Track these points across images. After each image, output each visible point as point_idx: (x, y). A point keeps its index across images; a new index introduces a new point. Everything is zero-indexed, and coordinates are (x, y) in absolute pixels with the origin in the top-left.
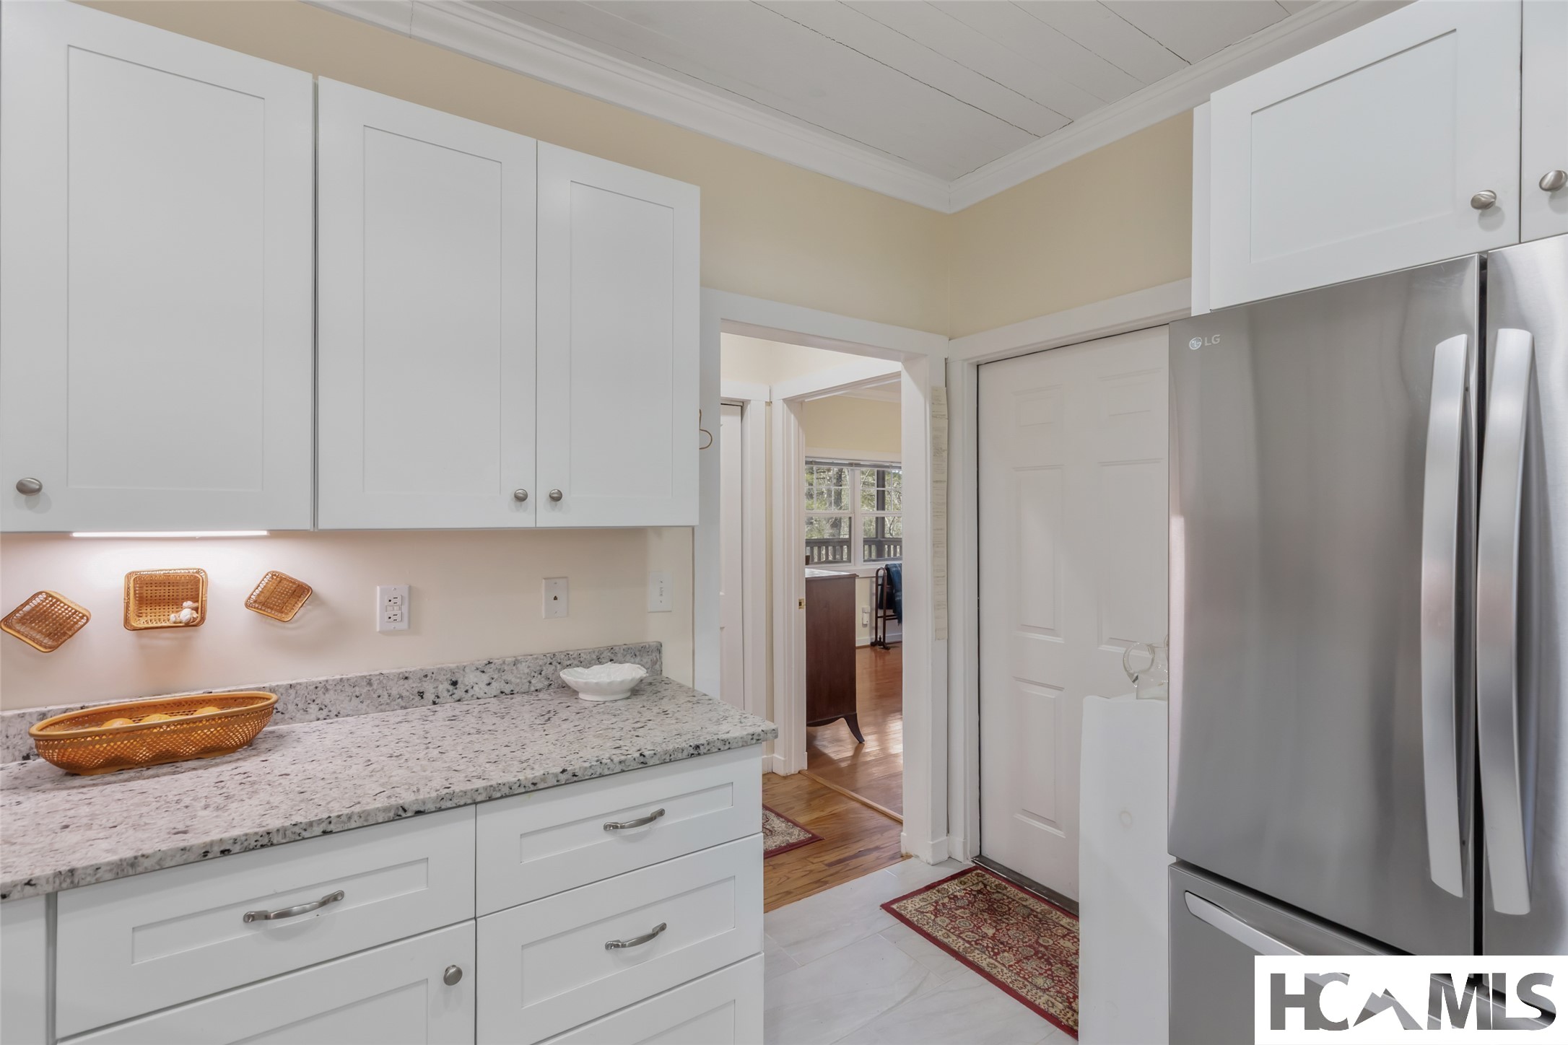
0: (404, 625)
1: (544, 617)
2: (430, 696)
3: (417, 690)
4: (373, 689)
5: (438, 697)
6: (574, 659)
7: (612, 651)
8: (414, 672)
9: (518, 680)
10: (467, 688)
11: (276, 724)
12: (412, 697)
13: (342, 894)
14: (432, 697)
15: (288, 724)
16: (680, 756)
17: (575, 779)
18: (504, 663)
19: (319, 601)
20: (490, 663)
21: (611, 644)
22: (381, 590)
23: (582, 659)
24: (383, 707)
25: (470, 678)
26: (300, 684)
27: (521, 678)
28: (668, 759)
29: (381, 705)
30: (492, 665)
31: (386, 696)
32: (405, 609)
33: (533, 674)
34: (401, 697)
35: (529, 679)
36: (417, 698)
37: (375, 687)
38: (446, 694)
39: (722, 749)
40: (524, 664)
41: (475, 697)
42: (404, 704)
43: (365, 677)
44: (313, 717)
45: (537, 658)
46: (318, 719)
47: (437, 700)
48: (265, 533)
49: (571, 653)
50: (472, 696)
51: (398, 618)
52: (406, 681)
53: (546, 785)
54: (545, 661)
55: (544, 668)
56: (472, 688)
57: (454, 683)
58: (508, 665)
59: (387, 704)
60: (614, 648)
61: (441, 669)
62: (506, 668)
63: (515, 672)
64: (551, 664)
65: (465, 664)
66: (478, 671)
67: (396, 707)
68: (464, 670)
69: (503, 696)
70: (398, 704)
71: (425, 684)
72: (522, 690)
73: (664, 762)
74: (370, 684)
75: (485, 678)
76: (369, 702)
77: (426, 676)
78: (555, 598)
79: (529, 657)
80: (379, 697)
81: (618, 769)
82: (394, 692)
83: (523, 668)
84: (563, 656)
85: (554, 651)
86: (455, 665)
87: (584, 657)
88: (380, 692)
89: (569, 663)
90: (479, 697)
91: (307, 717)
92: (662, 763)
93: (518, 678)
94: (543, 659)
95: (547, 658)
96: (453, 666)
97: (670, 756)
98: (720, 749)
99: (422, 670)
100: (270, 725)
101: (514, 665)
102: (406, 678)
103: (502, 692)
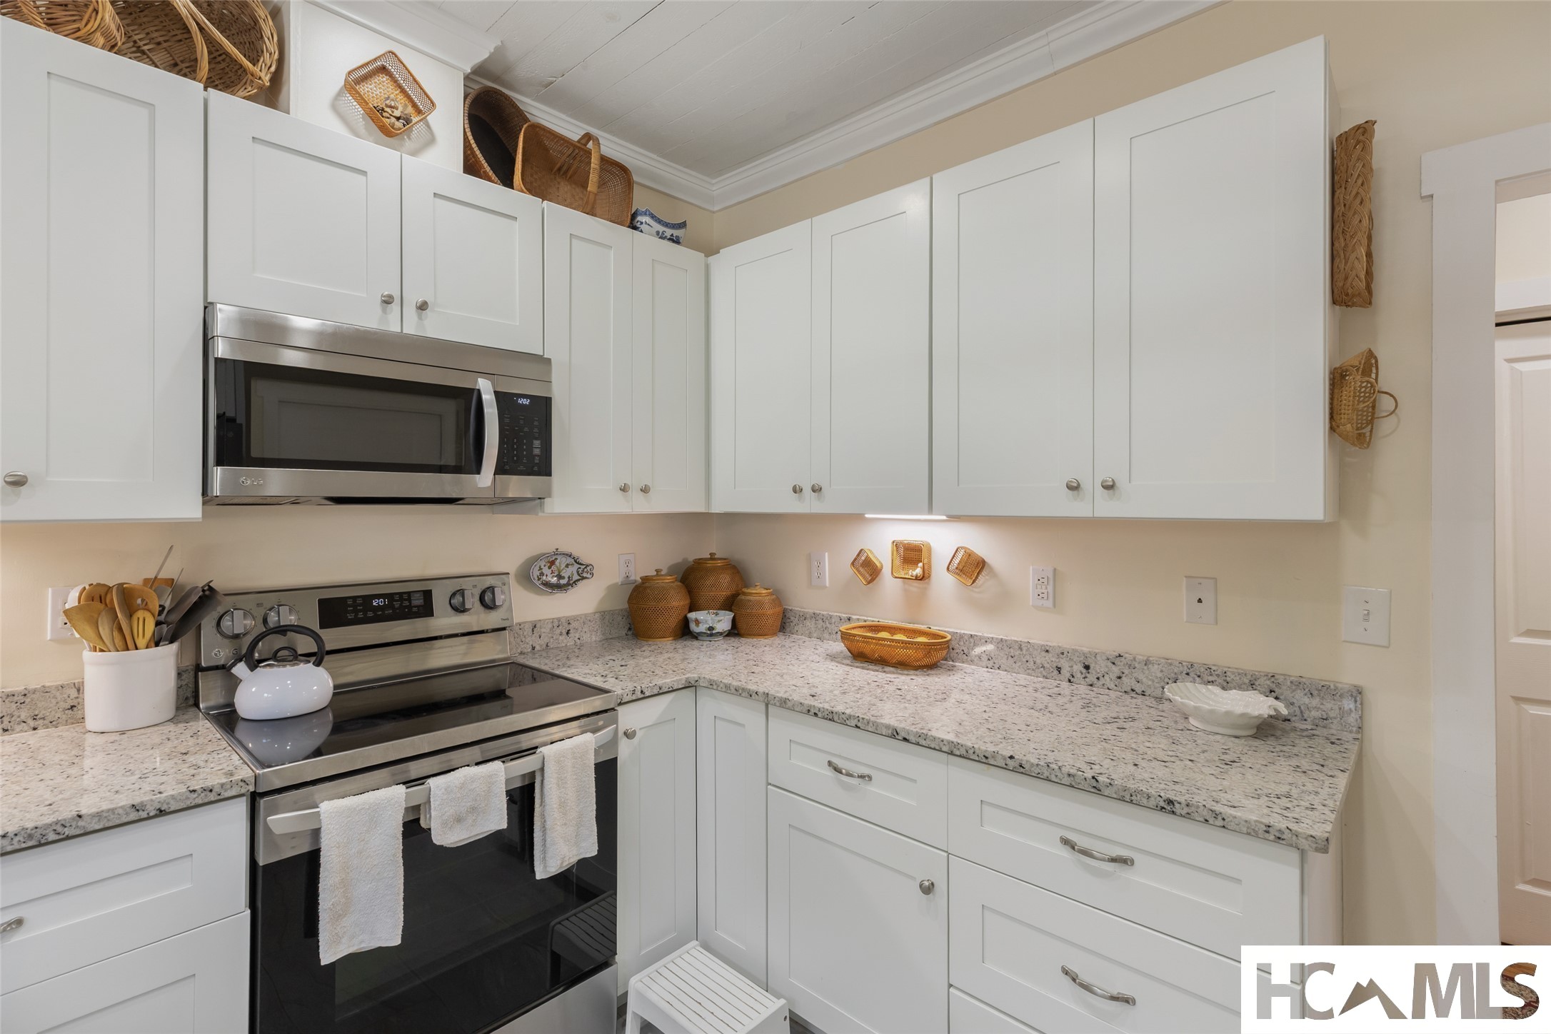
0: (1049, 603)
1: (1185, 620)
2: (1066, 673)
3: (1055, 665)
4: (1023, 654)
5: (1073, 677)
6: (1218, 675)
7: (1273, 679)
8: (1054, 647)
9: (1150, 683)
10: (1099, 675)
11: (963, 662)
12: (1052, 670)
13: (870, 778)
14: (1068, 675)
15: (970, 664)
16: (1145, 801)
17: (1022, 770)
18: (1134, 659)
19: (993, 574)
20: (1120, 656)
21: (1271, 670)
22: (1033, 569)
23: (1228, 679)
24: (1030, 671)
25: (1099, 667)
26: (977, 636)
27: (1153, 681)
28: (1129, 798)
29: (1029, 669)
30: (1122, 659)
31: (1032, 663)
32: (1050, 588)
33: (1167, 680)
34: (1043, 667)
35: (1162, 684)
36: (1056, 672)
37: (1024, 652)
38: (1079, 675)
39: (1211, 822)
40: (1156, 666)
41: (1106, 687)
42: (1045, 674)
43: (1017, 642)
44: (984, 664)
45: (1171, 664)
46: (987, 667)
47: (1072, 680)
48: (944, 518)
49: (1214, 668)
50: (1103, 685)
51: (1045, 596)
52: (1047, 653)
53: (995, 763)
54: (1181, 669)
55: (1180, 677)
56: (1103, 676)
57: (1087, 667)
58: (1139, 663)
59: (1033, 670)
60: (1277, 677)
61: (1075, 651)
62: (1136, 665)
63: (1147, 672)
64: (1188, 674)
65: (1097, 651)
66: (1109, 661)
67: (1039, 675)
68: (1095, 657)
69: (1133, 694)
70: (1041, 673)
71: (1062, 661)
72: (1154, 694)
73: (1122, 799)
74: (1021, 649)
75: (1116, 671)
76: (1020, 664)
77: (1063, 653)
78: (1200, 601)
79: (1163, 661)
80: (1027, 661)
81: (1067, 780)
82: (1038, 661)
83: (1155, 669)
84: (1203, 670)
85: (1194, 661)
86: (1088, 650)
87: (1232, 677)
88: (1028, 657)
89: (1211, 679)
90: (1110, 688)
91: (981, 663)
92: (1119, 799)
93: (1150, 680)
94: (1179, 667)
95: (1183, 666)
96: (1085, 650)
97: (1131, 796)
98: (1206, 820)
99: (1060, 647)
100: (960, 662)
101: (1146, 665)
102: (1047, 651)
103: (1133, 690)
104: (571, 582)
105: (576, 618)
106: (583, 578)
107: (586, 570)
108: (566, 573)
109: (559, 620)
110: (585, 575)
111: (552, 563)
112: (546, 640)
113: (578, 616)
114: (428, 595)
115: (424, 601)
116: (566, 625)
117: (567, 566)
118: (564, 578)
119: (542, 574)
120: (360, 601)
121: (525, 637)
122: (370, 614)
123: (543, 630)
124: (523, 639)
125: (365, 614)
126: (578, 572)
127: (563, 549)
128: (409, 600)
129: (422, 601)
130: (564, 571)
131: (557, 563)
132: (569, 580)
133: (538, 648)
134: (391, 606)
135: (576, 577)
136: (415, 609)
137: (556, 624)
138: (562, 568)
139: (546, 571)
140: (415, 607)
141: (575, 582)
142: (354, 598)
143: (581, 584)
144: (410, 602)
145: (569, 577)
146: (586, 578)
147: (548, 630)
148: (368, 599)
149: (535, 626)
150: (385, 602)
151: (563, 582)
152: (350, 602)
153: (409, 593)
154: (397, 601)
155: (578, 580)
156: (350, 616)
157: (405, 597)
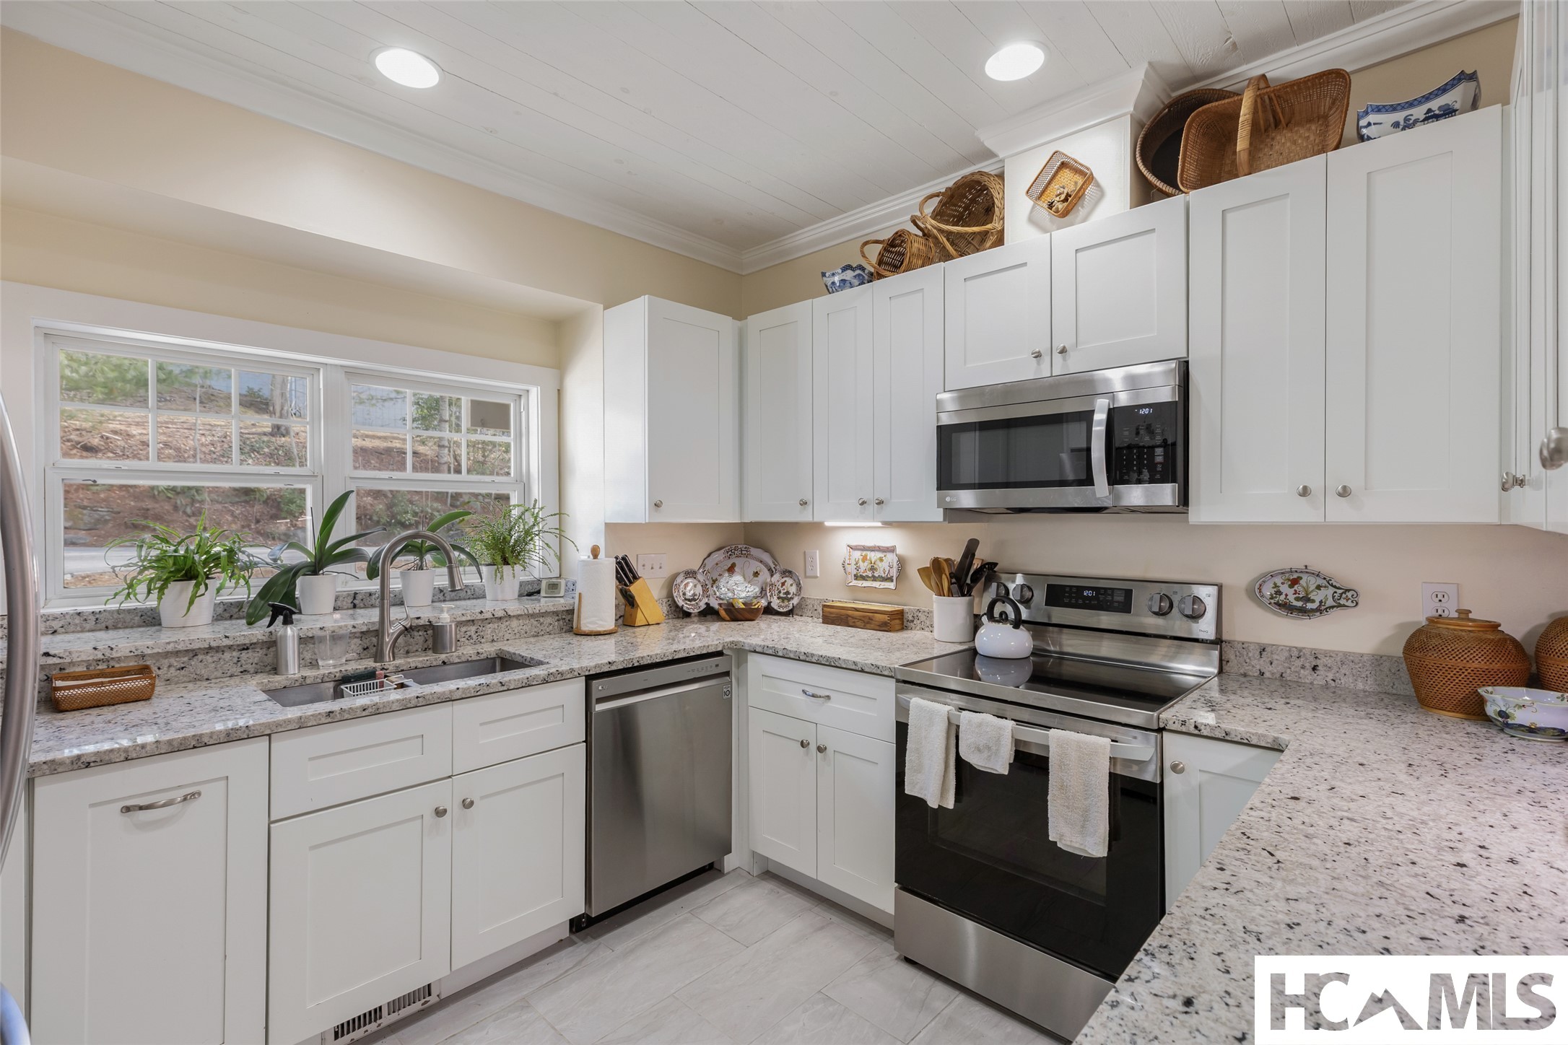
104: (1323, 608)
105: (1328, 654)
106: (1340, 606)
107: (1344, 596)
108: (1318, 596)
109: (1300, 650)
110: (1342, 602)
111: (1294, 582)
112: (1280, 669)
113: (1333, 651)
114: (1128, 593)
115: (1125, 598)
116: (1312, 659)
117: (1319, 587)
118: (1313, 601)
119: (1279, 593)
120: (1074, 590)
121: (1249, 658)
122: (1080, 601)
123: (1275, 657)
124: (1248, 661)
125: (1077, 601)
126: (1333, 597)
127: (1314, 567)
128: (1112, 595)
129: (1123, 598)
130: (1315, 593)
131: (1303, 582)
132: (1320, 606)
133: (1267, 675)
134: (1096, 598)
135: (1330, 602)
136: (1116, 604)
137: (1295, 653)
138: (1311, 589)
139: (1285, 589)
140: (1117, 602)
141: (1326, 609)
142: (1071, 587)
143: (1336, 613)
144: (1113, 598)
145: (1321, 602)
146: (1344, 606)
147: (1283, 658)
148: (1081, 589)
149: (1264, 650)
150: (1093, 594)
151: (1309, 606)
152: (1067, 589)
153: (1113, 589)
154: (1102, 594)
155: (1332, 607)
156: (1066, 601)
157: (1109, 592)
